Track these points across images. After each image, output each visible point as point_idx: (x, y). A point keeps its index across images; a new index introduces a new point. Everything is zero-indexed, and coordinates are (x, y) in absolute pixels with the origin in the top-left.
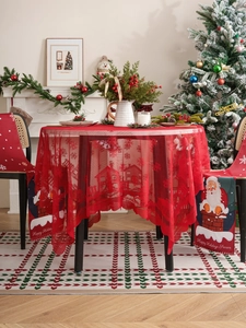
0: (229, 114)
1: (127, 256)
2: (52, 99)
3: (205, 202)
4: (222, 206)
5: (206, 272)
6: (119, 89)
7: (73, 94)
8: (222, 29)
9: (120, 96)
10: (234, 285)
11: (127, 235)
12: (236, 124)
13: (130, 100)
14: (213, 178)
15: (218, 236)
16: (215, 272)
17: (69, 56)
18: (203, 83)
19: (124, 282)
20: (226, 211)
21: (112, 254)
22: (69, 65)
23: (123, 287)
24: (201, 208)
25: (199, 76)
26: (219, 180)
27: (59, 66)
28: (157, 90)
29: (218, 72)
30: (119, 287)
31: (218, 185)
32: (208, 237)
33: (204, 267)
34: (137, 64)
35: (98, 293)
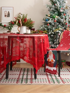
0: (57, 31)
1: (23, 75)
2: (3, 26)
3: (48, 58)
4: (53, 59)
5: (47, 79)
6: (21, 22)
7: (9, 25)
8: (56, 5)
9: (21, 25)
10: (54, 83)
11: (25, 69)
12: (59, 34)
13: (24, 26)
14: (51, 51)
15: (52, 69)
16: (50, 79)
17: (9, 13)
18: (50, 21)
19: (20, 82)
20: (54, 61)
21: (19, 74)
22: (9, 15)
23: (20, 83)
24: (47, 60)
25: (49, 19)
26: (52, 51)
27: (5, 16)
28: (33, 23)
29: (54, 18)
30: (19, 83)
31: (52, 53)
32: (49, 69)
33: (47, 78)
34: (27, 15)
35: (12, 84)
